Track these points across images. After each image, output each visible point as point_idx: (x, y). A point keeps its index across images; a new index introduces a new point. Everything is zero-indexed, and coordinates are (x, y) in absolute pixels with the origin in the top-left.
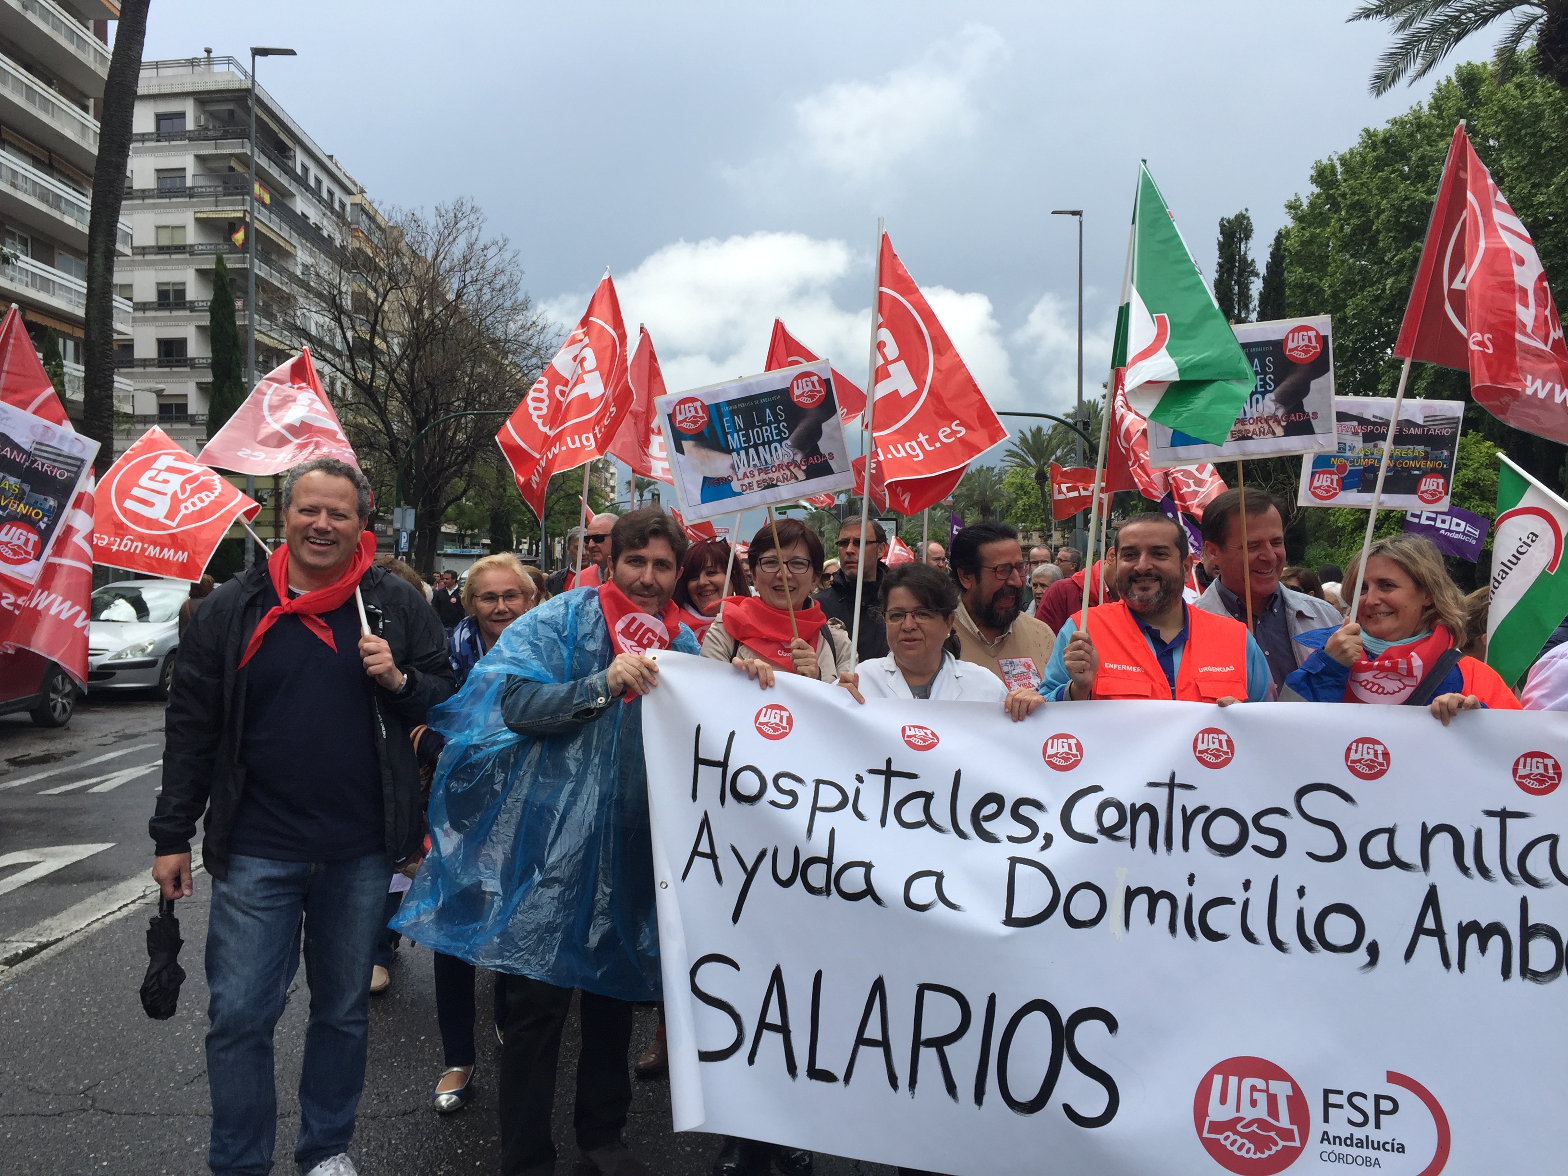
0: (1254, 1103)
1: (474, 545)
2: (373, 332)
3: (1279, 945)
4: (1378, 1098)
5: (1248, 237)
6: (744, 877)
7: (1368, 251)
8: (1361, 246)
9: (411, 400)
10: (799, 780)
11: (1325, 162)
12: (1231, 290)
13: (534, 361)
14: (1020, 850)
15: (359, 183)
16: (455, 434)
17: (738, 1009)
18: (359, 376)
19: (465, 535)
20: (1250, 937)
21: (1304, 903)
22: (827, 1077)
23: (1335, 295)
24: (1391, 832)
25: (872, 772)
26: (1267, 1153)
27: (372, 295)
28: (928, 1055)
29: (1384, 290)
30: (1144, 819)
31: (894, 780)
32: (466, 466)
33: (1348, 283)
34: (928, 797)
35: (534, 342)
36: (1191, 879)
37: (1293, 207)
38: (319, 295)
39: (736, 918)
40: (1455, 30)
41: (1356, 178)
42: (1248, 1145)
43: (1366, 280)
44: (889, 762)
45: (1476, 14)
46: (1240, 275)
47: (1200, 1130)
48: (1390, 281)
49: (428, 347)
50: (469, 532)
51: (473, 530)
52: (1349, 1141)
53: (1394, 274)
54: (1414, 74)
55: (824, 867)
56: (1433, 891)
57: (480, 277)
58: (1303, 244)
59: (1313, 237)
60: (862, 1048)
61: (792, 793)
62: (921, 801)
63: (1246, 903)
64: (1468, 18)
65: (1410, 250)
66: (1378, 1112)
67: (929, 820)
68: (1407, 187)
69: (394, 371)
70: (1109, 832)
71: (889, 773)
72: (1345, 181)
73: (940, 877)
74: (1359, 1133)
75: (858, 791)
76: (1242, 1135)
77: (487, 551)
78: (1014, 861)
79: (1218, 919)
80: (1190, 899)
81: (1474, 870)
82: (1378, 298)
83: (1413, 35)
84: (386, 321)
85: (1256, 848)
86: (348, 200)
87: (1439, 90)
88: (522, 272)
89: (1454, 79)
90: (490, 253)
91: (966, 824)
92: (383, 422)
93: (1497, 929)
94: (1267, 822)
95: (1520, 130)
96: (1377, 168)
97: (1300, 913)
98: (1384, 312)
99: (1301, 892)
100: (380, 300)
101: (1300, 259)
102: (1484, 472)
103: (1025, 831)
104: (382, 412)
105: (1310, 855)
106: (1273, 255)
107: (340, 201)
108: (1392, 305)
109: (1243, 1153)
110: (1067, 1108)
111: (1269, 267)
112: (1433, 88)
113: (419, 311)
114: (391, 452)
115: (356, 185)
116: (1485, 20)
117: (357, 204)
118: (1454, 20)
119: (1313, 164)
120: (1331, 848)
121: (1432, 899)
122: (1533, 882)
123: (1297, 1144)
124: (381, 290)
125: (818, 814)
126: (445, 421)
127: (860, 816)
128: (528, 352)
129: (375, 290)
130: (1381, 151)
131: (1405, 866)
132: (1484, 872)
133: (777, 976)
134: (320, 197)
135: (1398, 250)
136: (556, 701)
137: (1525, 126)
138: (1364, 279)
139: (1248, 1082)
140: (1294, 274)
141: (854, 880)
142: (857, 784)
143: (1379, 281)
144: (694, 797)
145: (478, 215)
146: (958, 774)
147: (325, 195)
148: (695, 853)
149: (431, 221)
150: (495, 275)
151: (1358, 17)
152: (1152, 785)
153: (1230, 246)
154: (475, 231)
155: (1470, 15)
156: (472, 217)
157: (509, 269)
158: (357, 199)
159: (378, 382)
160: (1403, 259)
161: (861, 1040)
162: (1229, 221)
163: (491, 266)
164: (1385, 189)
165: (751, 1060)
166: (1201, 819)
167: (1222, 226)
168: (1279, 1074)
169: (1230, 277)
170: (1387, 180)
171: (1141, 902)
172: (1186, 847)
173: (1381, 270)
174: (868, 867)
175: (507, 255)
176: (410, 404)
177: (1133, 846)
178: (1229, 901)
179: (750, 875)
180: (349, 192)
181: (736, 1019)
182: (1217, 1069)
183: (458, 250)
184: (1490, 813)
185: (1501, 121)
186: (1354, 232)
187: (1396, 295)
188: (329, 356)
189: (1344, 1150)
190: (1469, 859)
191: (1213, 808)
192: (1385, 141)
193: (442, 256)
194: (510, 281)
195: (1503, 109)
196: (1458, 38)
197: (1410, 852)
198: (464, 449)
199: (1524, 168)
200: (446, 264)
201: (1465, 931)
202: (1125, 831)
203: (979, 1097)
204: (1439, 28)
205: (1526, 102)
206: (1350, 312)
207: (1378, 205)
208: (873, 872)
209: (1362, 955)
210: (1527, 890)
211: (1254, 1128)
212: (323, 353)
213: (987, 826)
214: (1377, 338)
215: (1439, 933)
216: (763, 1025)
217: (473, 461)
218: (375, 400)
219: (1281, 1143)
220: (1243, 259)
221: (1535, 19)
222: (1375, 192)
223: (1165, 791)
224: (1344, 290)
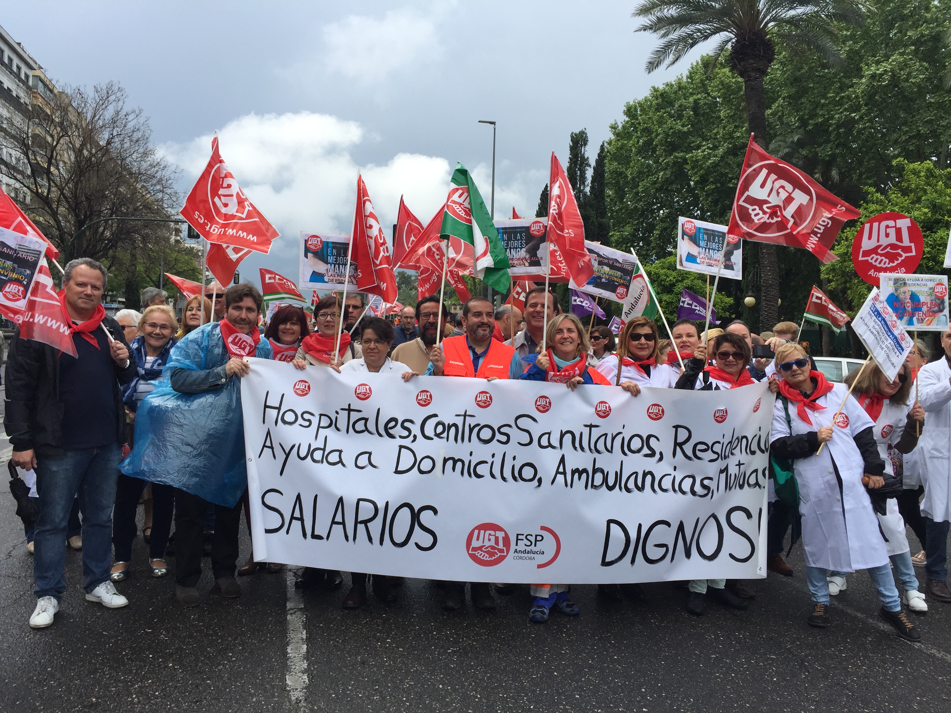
0: (489, 540)
1: (112, 301)
2: (50, 163)
3: (504, 479)
4: (536, 536)
5: (585, 144)
6: (284, 456)
7: (652, 155)
8: (648, 152)
9: (74, 208)
10: (312, 414)
11: (632, 103)
12: (576, 173)
13: (158, 187)
14: (405, 442)
15: (38, 62)
16: (104, 231)
17: (282, 512)
18: (40, 191)
19: (107, 295)
20: (493, 476)
21: (515, 462)
22: (320, 538)
23: (633, 179)
24: (549, 434)
25: (342, 409)
26: (493, 558)
27: (49, 139)
28: (361, 527)
29: (658, 178)
30: (453, 429)
31: (352, 413)
32: (111, 251)
33: (640, 173)
34: (366, 420)
35: (158, 175)
36: (471, 454)
37: (613, 127)
38: (13, 137)
39: (281, 474)
40: (691, 41)
41: (646, 115)
42: (486, 555)
43: (650, 171)
44: (349, 405)
45: (701, 33)
46: (581, 165)
47: (468, 551)
48: (661, 174)
49: (87, 174)
50: (110, 293)
51: (112, 292)
52: (525, 552)
53: (664, 170)
54: (669, 63)
55: (322, 452)
56: (563, 456)
57: (123, 132)
58: (617, 149)
59: (623, 145)
60: (334, 526)
61: (309, 421)
62: (363, 421)
63: (492, 463)
64: (697, 35)
65: (672, 157)
66: (536, 541)
67: (367, 430)
68: (672, 121)
69: (63, 189)
70: (438, 435)
71: (349, 410)
72: (641, 115)
73: (370, 454)
74: (528, 549)
75: (336, 418)
76: (484, 552)
77: (123, 306)
78: (401, 447)
79: (480, 470)
80: (470, 462)
81: (579, 448)
82: (655, 183)
83: (669, 42)
84: (58, 155)
85: (498, 441)
86: (30, 73)
87: (692, 68)
88: (151, 130)
89: (700, 63)
90: (130, 118)
91: (382, 431)
92: (55, 220)
93: (585, 471)
94: (503, 430)
95: (730, 95)
96: (657, 110)
97: (513, 466)
98: (658, 190)
99: (514, 458)
100: (55, 143)
101: (615, 157)
102: (696, 281)
103: (406, 433)
104: (54, 214)
105: (519, 443)
106: (599, 155)
107: (25, 74)
108: (662, 187)
109: (484, 558)
110: (416, 544)
111: (597, 161)
112: (689, 67)
113: (81, 151)
114: (60, 240)
115: (36, 63)
116: (706, 38)
117: (37, 76)
118: (690, 36)
119: (625, 104)
120: (527, 440)
121: (562, 460)
122: (598, 452)
123: (505, 554)
124: (56, 137)
125: (320, 429)
126: (97, 222)
127: (338, 430)
128: (154, 181)
129: (52, 136)
130: (660, 100)
131: (553, 447)
132: (582, 449)
133: (298, 497)
134: (12, 70)
135: (666, 156)
136: (199, 380)
137: (733, 93)
138: (648, 171)
139: (488, 532)
140: (610, 166)
141: (333, 458)
142: (336, 415)
143: (656, 173)
144: (264, 422)
145: (123, 93)
146: (379, 410)
147: (15, 69)
148: (264, 446)
149: (90, 94)
150: (133, 131)
151: (640, 30)
152: (457, 415)
153: (576, 148)
154: (121, 103)
155: (699, 34)
156: (119, 94)
157: (142, 128)
158: (37, 73)
159: (52, 195)
160: (668, 162)
161: (333, 522)
162: (576, 135)
163: (130, 125)
164: (661, 122)
165: (287, 532)
166: (477, 429)
167: (572, 137)
168: (499, 529)
169: (575, 166)
170: (662, 117)
171: (450, 463)
172: (470, 440)
173: (658, 168)
174: (340, 452)
175: (142, 120)
176: (74, 210)
177: (447, 441)
178: (486, 462)
179: (288, 455)
180: (31, 68)
181: (282, 515)
182: (476, 528)
183: (109, 113)
184: (586, 426)
185: (721, 89)
186: (645, 143)
187: (664, 182)
188: (19, 177)
189: (522, 555)
190: (577, 444)
191: (482, 425)
192: (662, 95)
193: (97, 117)
194: (143, 136)
195: (722, 83)
196: (692, 45)
197: (555, 442)
198: (109, 240)
199: (731, 116)
200: (101, 123)
201: (573, 472)
202: (445, 435)
203: (381, 542)
204: (682, 39)
205: (734, 80)
206: (640, 189)
207: (657, 130)
208: (342, 454)
209: (535, 482)
210: (596, 455)
211: (489, 549)
212: (15, 174)
213: (390, 431)
214: (655, 204)
215: (564, 473)
216: (292, 518)
217: (116, 248)
218: (50, 207)
219: (499, 554)
220: (583, 157)
221: (731, 39)
222: (655, 123)
223: (463, 418)
224: (638, 177)
